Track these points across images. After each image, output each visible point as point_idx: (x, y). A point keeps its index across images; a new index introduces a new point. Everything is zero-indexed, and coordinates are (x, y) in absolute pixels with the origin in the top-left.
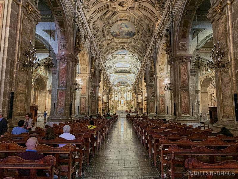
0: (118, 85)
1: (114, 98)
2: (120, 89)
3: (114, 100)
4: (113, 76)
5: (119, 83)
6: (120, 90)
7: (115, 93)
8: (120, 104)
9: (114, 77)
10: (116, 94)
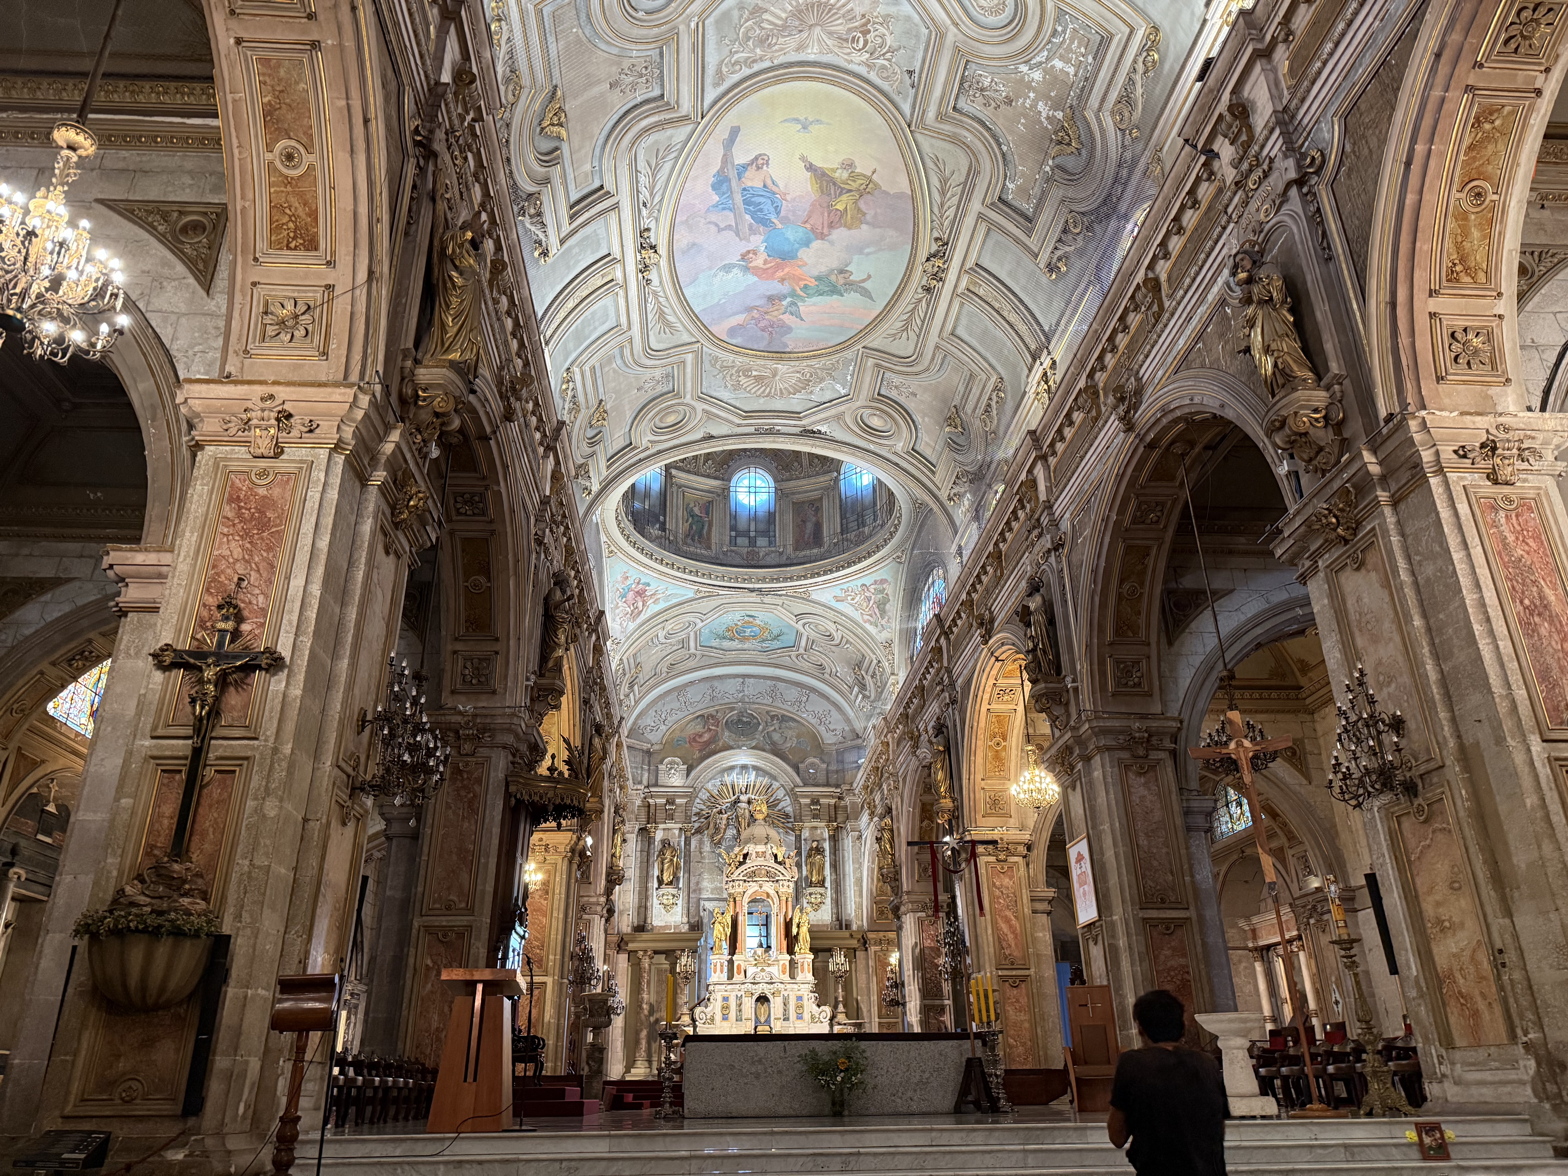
0: (693, 740)
1: (643, 908)
2: (712, 786)
3: (641, 928)
4: (640, 594)
5: (699, 729)
6: (713, 800)
7: (659, 836)
8: (718, 959)
9: (653, 608)
10: (666, 843)
